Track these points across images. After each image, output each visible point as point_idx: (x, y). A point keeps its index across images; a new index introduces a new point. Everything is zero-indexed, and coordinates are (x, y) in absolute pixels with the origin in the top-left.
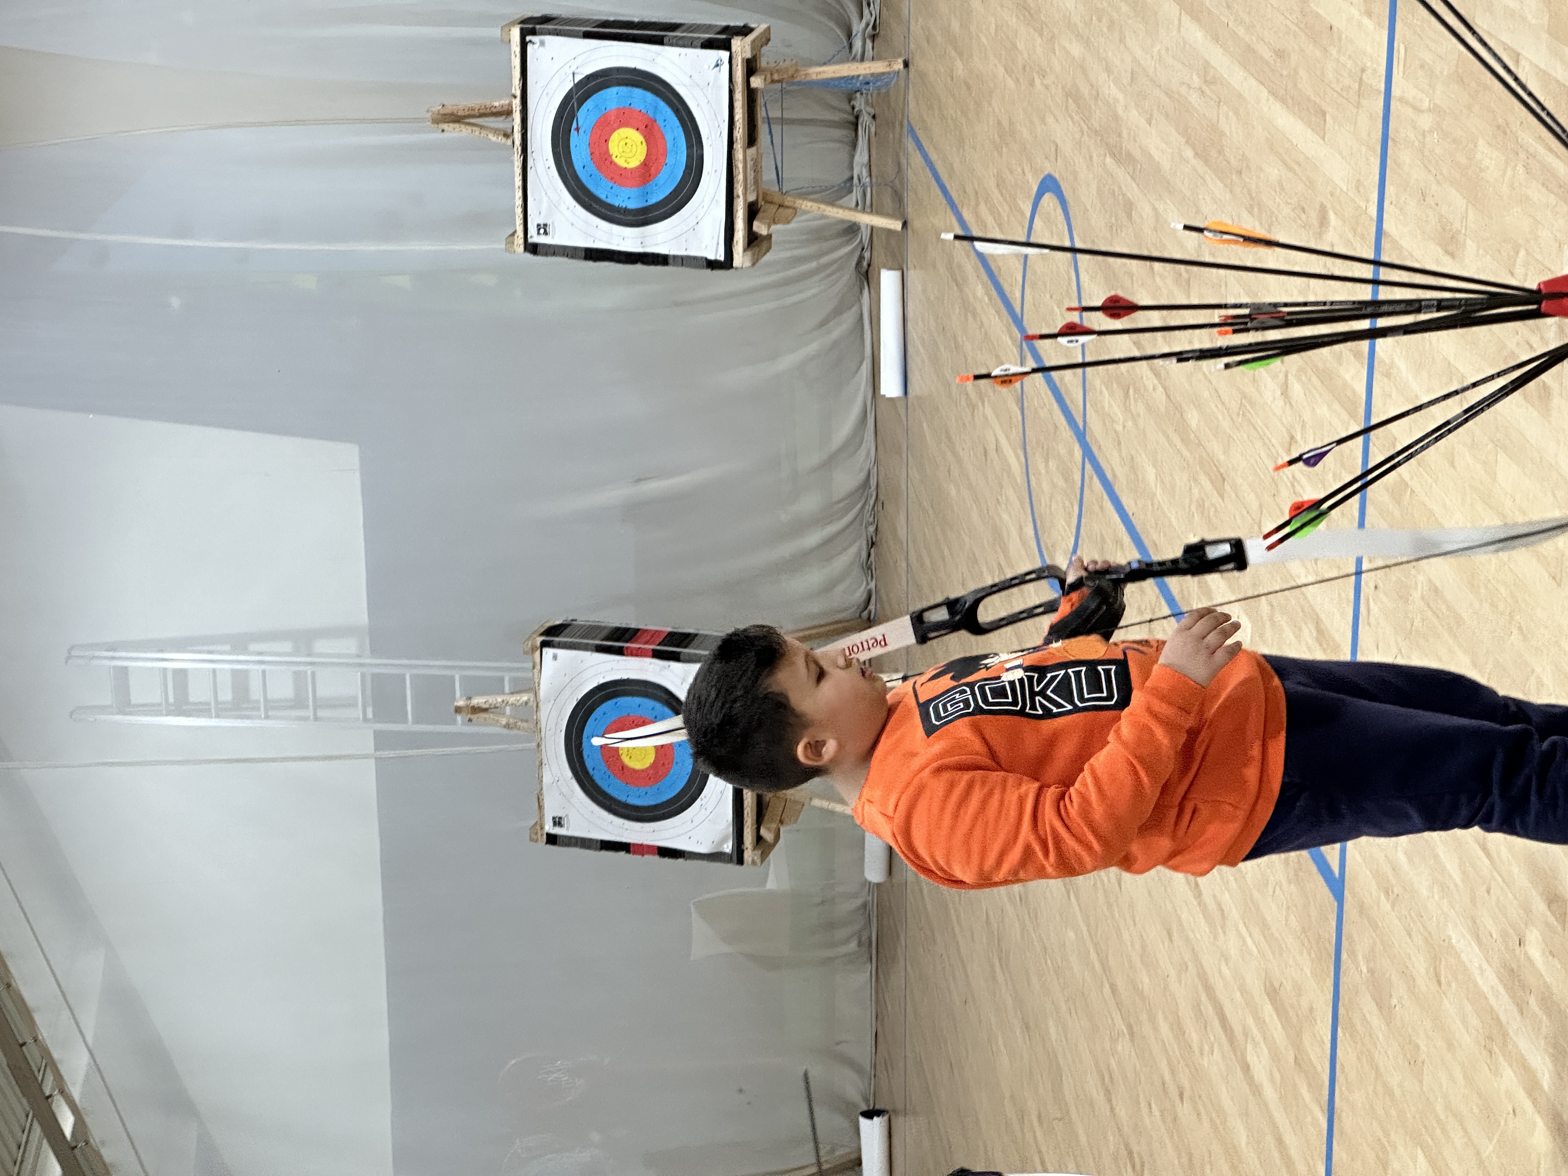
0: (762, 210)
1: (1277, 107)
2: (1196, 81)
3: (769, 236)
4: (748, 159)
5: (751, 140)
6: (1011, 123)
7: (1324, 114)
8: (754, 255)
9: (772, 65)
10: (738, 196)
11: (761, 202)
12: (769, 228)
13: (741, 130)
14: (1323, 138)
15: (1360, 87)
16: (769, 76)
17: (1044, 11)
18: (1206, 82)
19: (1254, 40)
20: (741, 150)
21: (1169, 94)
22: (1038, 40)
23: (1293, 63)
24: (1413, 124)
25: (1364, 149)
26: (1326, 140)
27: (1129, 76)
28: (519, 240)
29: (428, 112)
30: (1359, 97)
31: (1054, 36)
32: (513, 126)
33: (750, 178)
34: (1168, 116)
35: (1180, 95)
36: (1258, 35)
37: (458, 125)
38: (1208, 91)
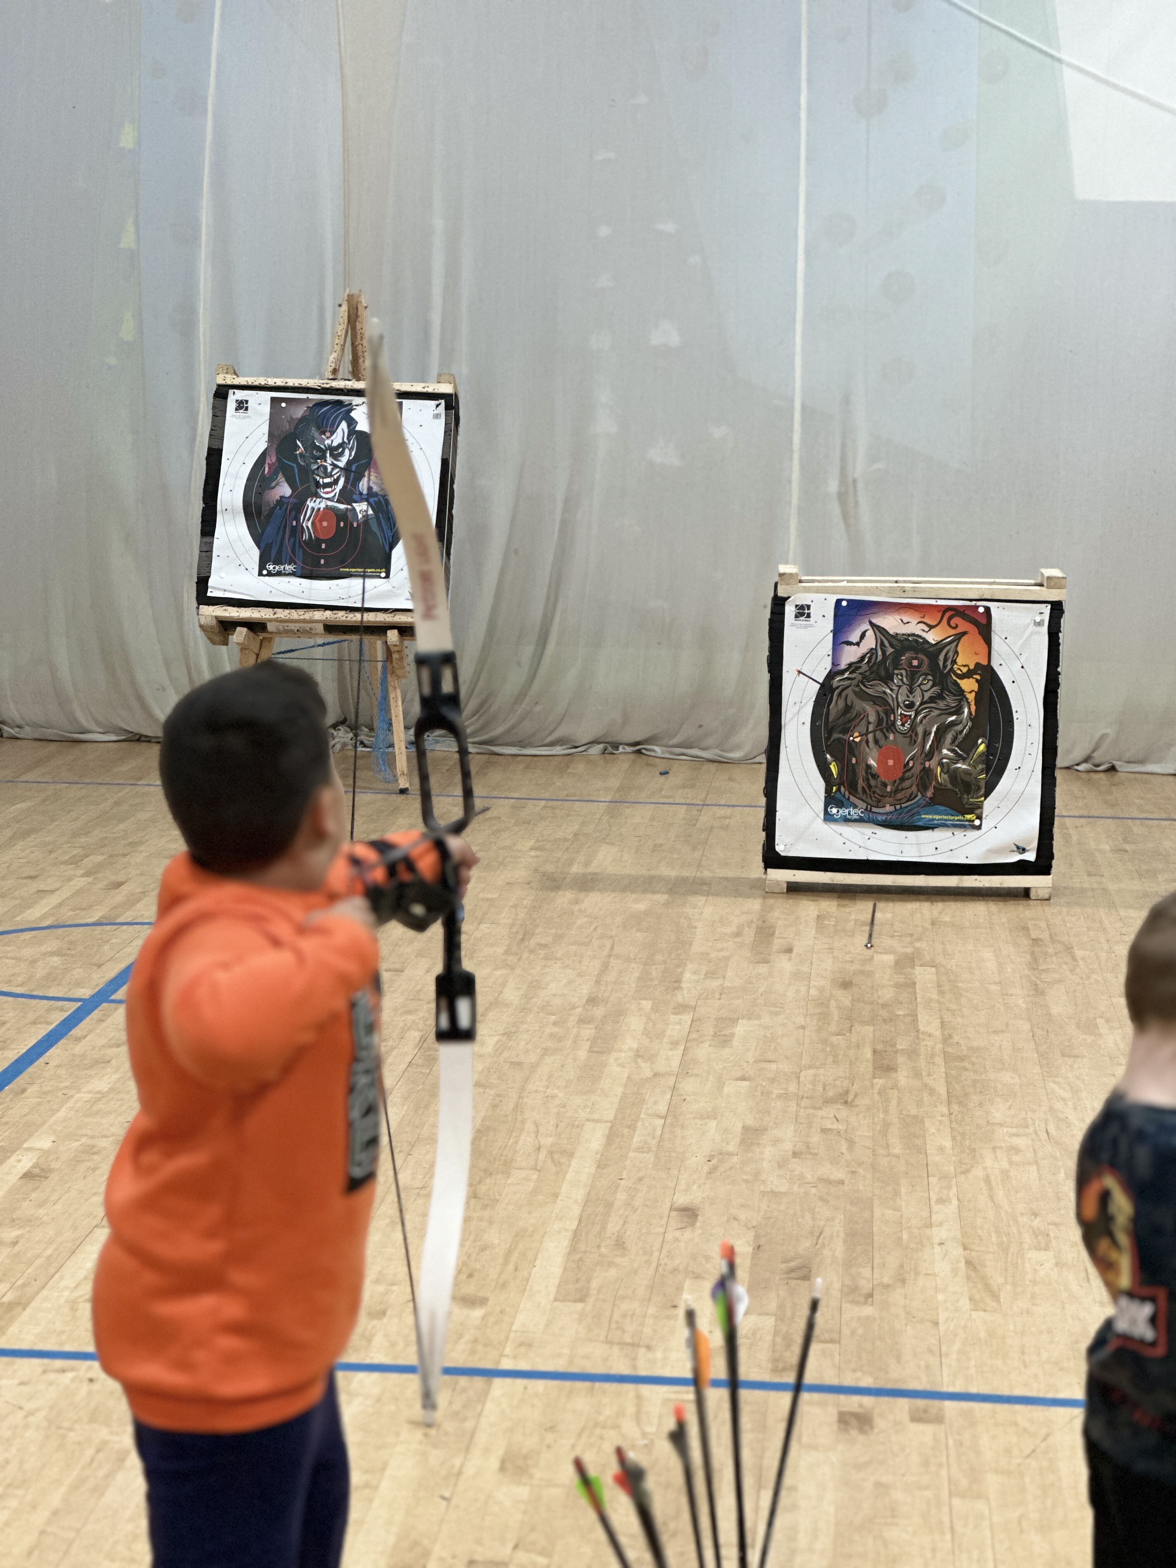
0: (256, 636)
1: (565, 1242)
2: (547, 1141)
3: (225, 643)
4: (310, 625)
5: (330, 628)
7: (582, 1300)
8: (212, 627)
9: (406, 651)
10: (275, 614)
11: (262, 636)
12: (238, 644)
13: (344, 618)
14: (556, 1300)
15: (629, 1344)
16: (397, 649)
17: (532, 957)
18: (551, 1153)
19: (621, 1212)
20: (324, 618)
21: (518, 1108)
22: (500, 950)
23: (618, 1260)
24: (621, 1414)
25: (566, 1351)
26: (556, 1304)
27: (515, 1060)
28: (230, 380)
29: (360, 291)
30: (619, 1343)
31: (513, 968)
32: (349, 380)
33: (292, 626)
34: (495, 1106)
35: (523, 1122)
36: (627, 1217)
37: (346, 321)
38: (542, 1156)
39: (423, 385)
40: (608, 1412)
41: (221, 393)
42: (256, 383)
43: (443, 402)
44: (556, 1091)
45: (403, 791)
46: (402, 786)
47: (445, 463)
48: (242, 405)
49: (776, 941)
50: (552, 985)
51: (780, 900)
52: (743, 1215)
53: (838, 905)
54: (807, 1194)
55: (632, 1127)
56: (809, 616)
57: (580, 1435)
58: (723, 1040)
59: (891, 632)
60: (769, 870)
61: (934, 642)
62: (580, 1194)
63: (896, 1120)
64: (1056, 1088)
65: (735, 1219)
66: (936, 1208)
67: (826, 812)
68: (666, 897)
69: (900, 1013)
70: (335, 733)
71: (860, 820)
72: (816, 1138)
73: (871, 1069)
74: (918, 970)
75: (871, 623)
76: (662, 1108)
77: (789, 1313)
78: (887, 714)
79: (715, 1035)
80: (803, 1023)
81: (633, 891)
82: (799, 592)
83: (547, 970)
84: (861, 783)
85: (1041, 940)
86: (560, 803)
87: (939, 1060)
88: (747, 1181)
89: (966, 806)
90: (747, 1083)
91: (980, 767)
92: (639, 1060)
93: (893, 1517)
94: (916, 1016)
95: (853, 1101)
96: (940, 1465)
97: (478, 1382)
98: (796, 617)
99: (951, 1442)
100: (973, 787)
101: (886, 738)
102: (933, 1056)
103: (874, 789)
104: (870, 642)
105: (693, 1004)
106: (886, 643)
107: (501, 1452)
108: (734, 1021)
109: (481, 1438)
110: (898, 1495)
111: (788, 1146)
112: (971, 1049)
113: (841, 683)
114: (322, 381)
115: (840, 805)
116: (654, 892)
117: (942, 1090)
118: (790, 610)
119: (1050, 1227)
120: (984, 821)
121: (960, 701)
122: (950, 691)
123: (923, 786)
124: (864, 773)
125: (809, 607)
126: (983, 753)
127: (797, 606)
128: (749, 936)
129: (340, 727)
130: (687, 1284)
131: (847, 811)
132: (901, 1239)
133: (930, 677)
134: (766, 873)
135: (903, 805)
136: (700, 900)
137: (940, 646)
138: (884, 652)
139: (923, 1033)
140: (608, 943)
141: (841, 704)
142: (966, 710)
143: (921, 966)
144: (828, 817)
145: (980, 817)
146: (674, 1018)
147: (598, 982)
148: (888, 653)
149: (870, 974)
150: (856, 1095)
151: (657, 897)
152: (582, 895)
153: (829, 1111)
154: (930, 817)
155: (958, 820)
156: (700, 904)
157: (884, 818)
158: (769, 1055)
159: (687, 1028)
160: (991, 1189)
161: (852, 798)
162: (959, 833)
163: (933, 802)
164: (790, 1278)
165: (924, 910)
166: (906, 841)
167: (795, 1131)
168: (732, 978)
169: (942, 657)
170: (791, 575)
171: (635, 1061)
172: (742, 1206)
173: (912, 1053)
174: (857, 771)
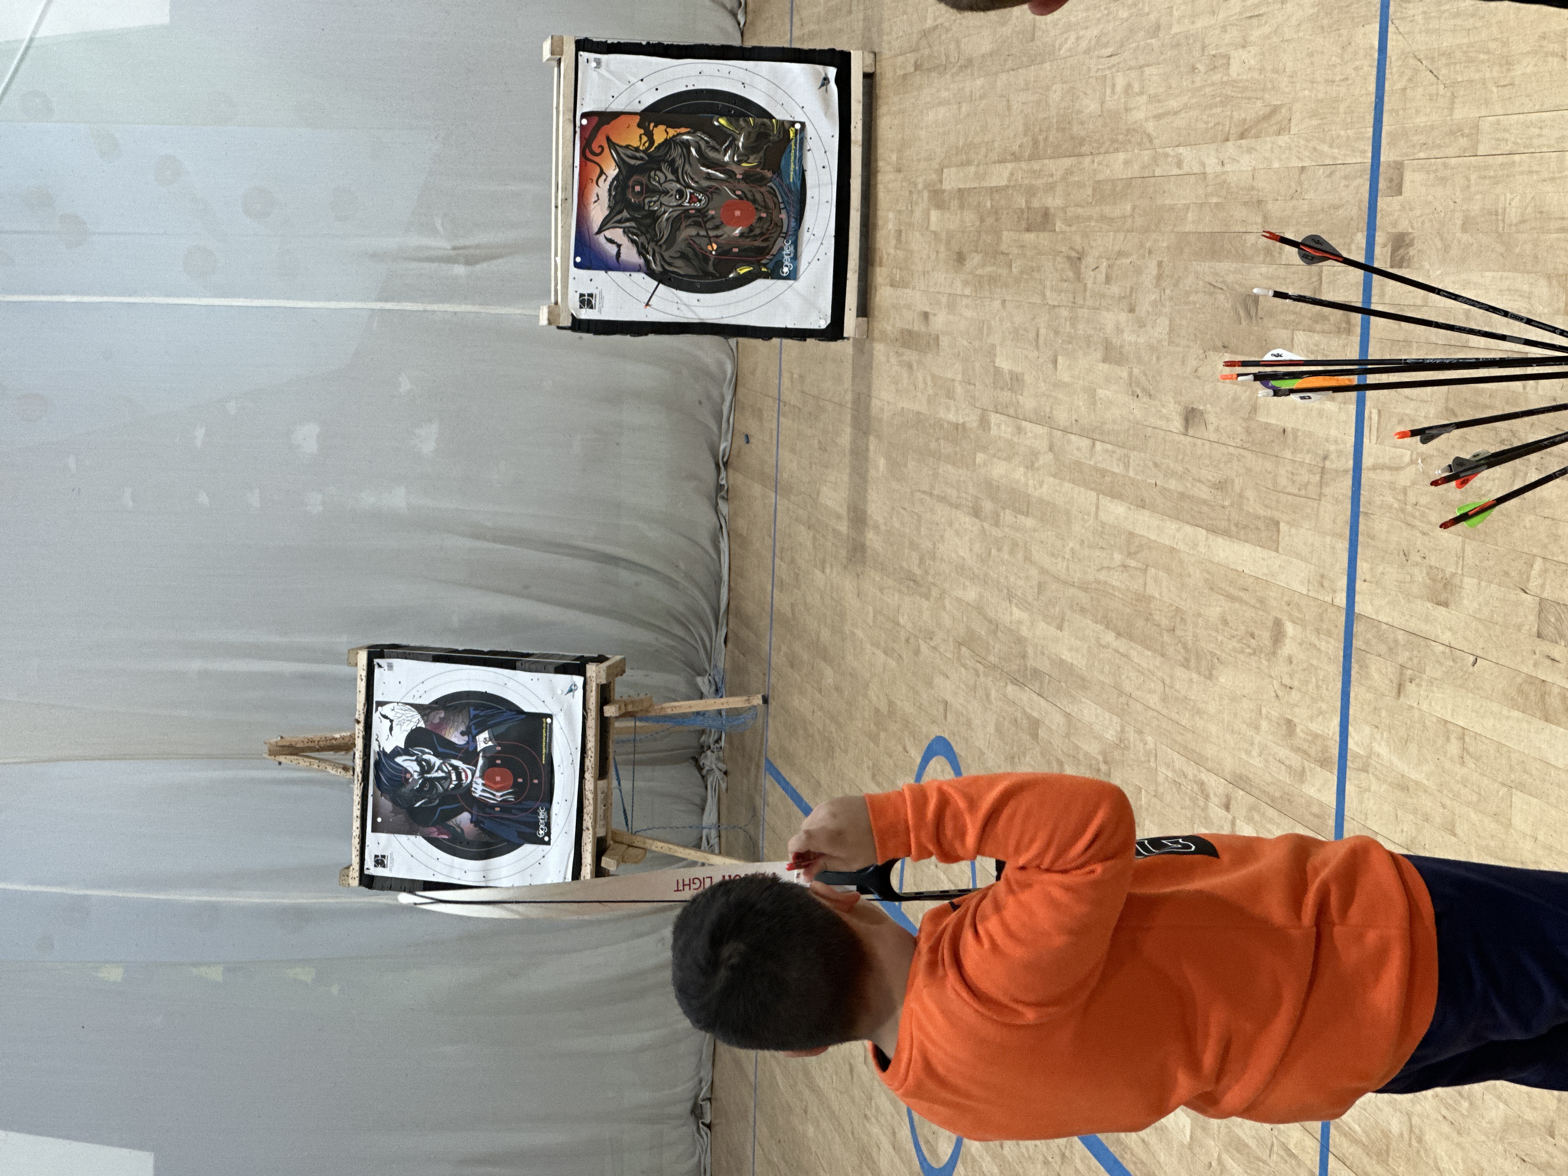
0: (611, 848)
1: (1219, 541)
2: (1118, 557)
4: (599, 794)
5: (602, 773)
6: (891, 703)
7: (1277, 524)
9: (625, 698)
10: (588, 829)
11: (610, 842)
12: (618, 866)
13: (592, 759)
14: (1277, 550)
15: (1321, 477)
16: (623, 707)
17: (932, 572)
18: (1129, 555)
19: (1189, 485)
20: (592, 780)
21: (1084, 587)
22: (925, 604)
23: (1237, 488)
24: (1392, 486)
25: (1328, 539)
26: (1280, 550)
27: (1036, 590)
28: (355, 873)
29: (265, 743)
30: (1321, 487)
31: (944, 592)
32: (354, 754)
33: (600, 812)
34: (1083, 610)
35: (1098, 582)
36: (1194, 479)
37: (296, 757)
38: (1133, 563)
39: (359, 680)
40: (1390, 499)
41: (368, 881)
42: (358, 847)
43: (376, 661)
44: (1067, 549)
45: (765, 700)
46: (761, 702)
47: (437, 659)
48: (380, 861)
49: (916, 328)
50: (961, 553)
51: (875, 324)
52: (1192, 363)
53: (881, 266)
54: (1171, 299)
55: (1103, 473)
56: (591, 295)
57: (1412, 526)
58: (1016, 381)
59: (607, 212)
60: (845, 335)
61: (617, 170)
62: (1171, 526)
63: (1097, 208)
64: (1067, 46)
65: (1196, 371)
66: (1186, 169)
67: (787, 278)
68: (872, 438)
69: (989, 204)
70: (707, 768)
71: (795, 244)
72: (1115, 289)
73: (1046, 234)
74: (946, 186)
75: (600, 231)
76: (1085, 443)
77: (1292, 317)
78: (689, 217)
79: (1011, 389)
80: (999, 302)
81: (867, 471)
82: (567, 306)
83: (945, 557)
84: (758, 243)
85: (916, 62)
86: (777, 544)
87: (1036, 166)
88: (1158, 358)
89: (781, 137)
90: (1060, 359)
91: (742, 122)
92: (1036, 465)
93: (1497, 214)
94: (992, 188)
95: (1078, 253)
96: (1445, 166)
97: (1359, 628)
98: (592, 307)
99: (1422, 155)
100: (762, 130)
101: (713, 217)
102: (1034, 172)
103: (765, 231)
104: (617, 234)
105: (980, 411)
106: (619, 217)
107: (1429, 605)
108: (997, 371)
109: (1414, 625)
110: (1475, 207)
111: (1123, 317)
112: (1025, 134)
113: (658, 263)
114: (356, 781)
115: (780, 264)
116: (867, 450)
117: (1067, 162)
118: (585, 314)
119: (1206, 53)
120: (796, 119)
121: (676, 143)
122: (666, 154)
123: (761, 180)
124: (749, 240)
125: (582, 295)
126: (728, 121)
127: (581, 307)
128: (910, 355)
129: (701, 763)
130: (1262, 418)
131: (786, 257)
132: (1217, 204)
133: (652, 173)
134: (848, 338)
135: (781, 201)
136: (875, 403)
137: (621, 163)
138: (627, 220)
139: (1009, 181)
140: (918, 495)
141: (679, 263)
142: (685, 137)
143: (941, 182)
144: (793, 276)
145: (793, 124)
146: (994, 432)
147: (957, 507)
148: (628, 216)
149: (950, 236)
150: (1071, 248)
151: (872, 447)
152: (870, 523)
153: (1089, 276)
154: (792, 173)
155: (795, 146)
156: (879, 403)
157: (793, 220)
158: (1032, 336)
159: (1003, 418)
160: (1166, 114)
161: (774, 251)
162: (809, 144)
163: (777, 170)
164: (1256, 315)
165: (886, 179)
166: (816, 198)
167: (1108, 310)
168: (954, 372)
169: (632, 162)
170: (550, 313)
171: (1038, 469)
172: (1183, 362)
173: (1031, 191)
174: (746, 247)
